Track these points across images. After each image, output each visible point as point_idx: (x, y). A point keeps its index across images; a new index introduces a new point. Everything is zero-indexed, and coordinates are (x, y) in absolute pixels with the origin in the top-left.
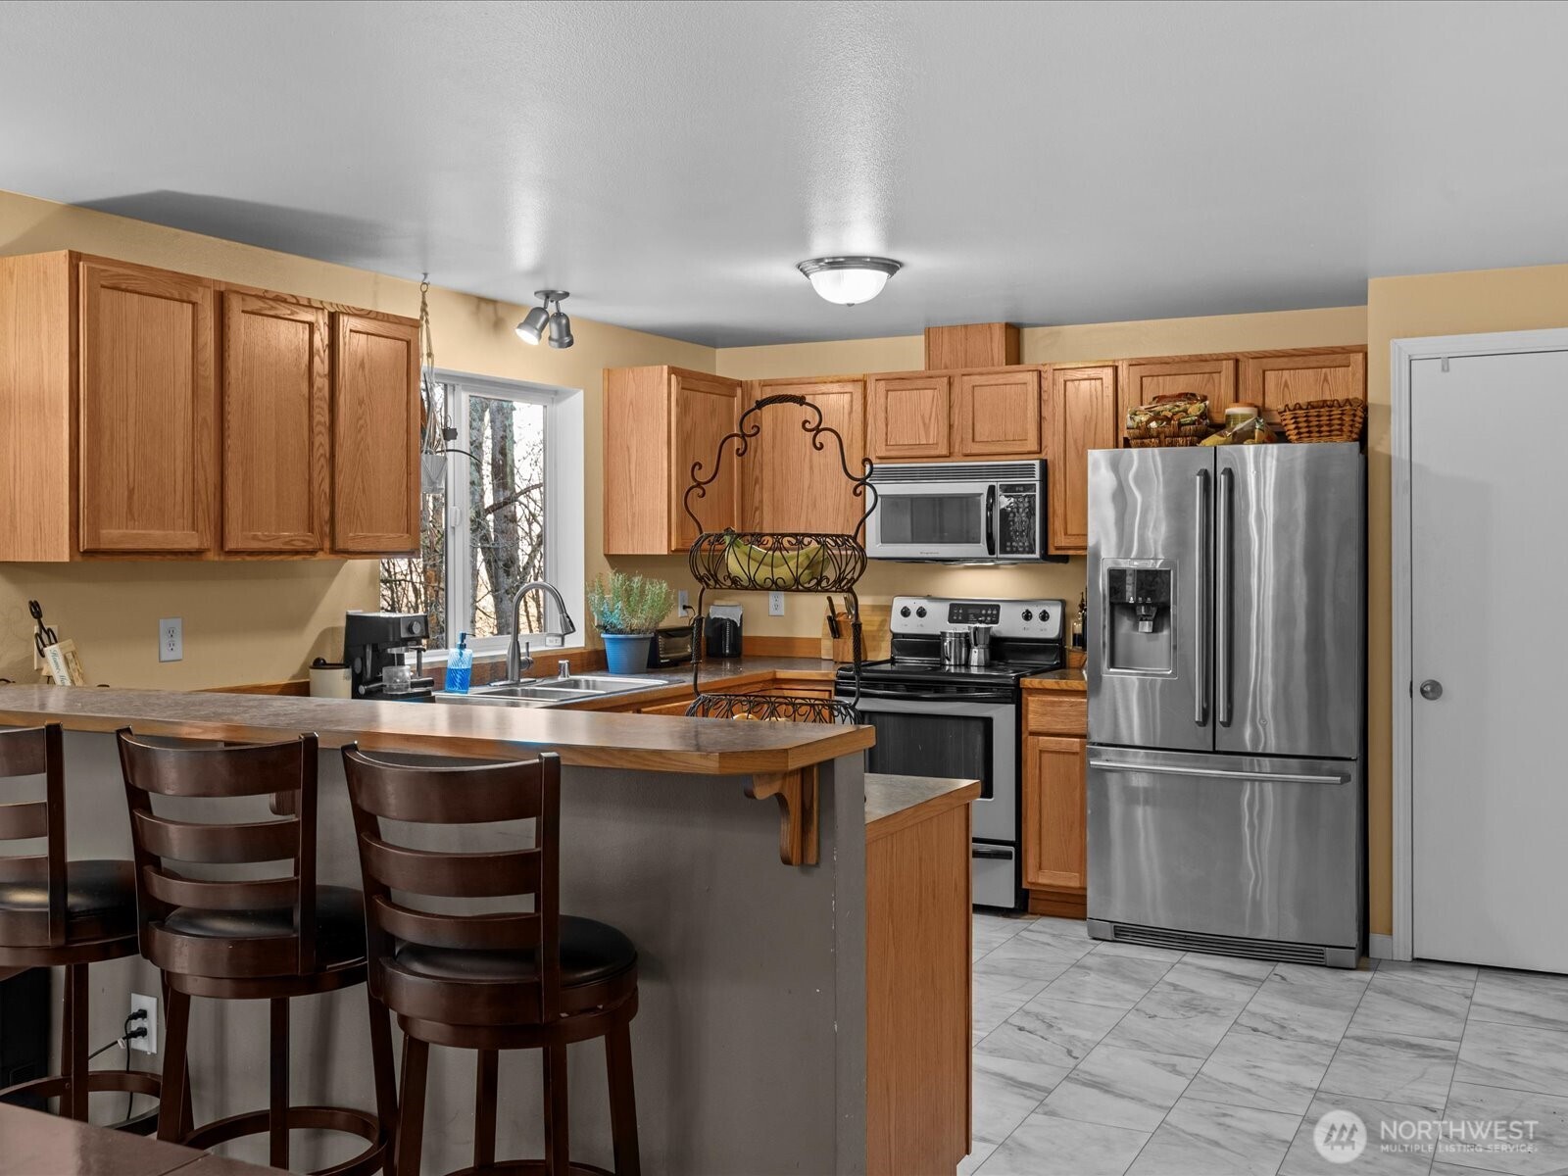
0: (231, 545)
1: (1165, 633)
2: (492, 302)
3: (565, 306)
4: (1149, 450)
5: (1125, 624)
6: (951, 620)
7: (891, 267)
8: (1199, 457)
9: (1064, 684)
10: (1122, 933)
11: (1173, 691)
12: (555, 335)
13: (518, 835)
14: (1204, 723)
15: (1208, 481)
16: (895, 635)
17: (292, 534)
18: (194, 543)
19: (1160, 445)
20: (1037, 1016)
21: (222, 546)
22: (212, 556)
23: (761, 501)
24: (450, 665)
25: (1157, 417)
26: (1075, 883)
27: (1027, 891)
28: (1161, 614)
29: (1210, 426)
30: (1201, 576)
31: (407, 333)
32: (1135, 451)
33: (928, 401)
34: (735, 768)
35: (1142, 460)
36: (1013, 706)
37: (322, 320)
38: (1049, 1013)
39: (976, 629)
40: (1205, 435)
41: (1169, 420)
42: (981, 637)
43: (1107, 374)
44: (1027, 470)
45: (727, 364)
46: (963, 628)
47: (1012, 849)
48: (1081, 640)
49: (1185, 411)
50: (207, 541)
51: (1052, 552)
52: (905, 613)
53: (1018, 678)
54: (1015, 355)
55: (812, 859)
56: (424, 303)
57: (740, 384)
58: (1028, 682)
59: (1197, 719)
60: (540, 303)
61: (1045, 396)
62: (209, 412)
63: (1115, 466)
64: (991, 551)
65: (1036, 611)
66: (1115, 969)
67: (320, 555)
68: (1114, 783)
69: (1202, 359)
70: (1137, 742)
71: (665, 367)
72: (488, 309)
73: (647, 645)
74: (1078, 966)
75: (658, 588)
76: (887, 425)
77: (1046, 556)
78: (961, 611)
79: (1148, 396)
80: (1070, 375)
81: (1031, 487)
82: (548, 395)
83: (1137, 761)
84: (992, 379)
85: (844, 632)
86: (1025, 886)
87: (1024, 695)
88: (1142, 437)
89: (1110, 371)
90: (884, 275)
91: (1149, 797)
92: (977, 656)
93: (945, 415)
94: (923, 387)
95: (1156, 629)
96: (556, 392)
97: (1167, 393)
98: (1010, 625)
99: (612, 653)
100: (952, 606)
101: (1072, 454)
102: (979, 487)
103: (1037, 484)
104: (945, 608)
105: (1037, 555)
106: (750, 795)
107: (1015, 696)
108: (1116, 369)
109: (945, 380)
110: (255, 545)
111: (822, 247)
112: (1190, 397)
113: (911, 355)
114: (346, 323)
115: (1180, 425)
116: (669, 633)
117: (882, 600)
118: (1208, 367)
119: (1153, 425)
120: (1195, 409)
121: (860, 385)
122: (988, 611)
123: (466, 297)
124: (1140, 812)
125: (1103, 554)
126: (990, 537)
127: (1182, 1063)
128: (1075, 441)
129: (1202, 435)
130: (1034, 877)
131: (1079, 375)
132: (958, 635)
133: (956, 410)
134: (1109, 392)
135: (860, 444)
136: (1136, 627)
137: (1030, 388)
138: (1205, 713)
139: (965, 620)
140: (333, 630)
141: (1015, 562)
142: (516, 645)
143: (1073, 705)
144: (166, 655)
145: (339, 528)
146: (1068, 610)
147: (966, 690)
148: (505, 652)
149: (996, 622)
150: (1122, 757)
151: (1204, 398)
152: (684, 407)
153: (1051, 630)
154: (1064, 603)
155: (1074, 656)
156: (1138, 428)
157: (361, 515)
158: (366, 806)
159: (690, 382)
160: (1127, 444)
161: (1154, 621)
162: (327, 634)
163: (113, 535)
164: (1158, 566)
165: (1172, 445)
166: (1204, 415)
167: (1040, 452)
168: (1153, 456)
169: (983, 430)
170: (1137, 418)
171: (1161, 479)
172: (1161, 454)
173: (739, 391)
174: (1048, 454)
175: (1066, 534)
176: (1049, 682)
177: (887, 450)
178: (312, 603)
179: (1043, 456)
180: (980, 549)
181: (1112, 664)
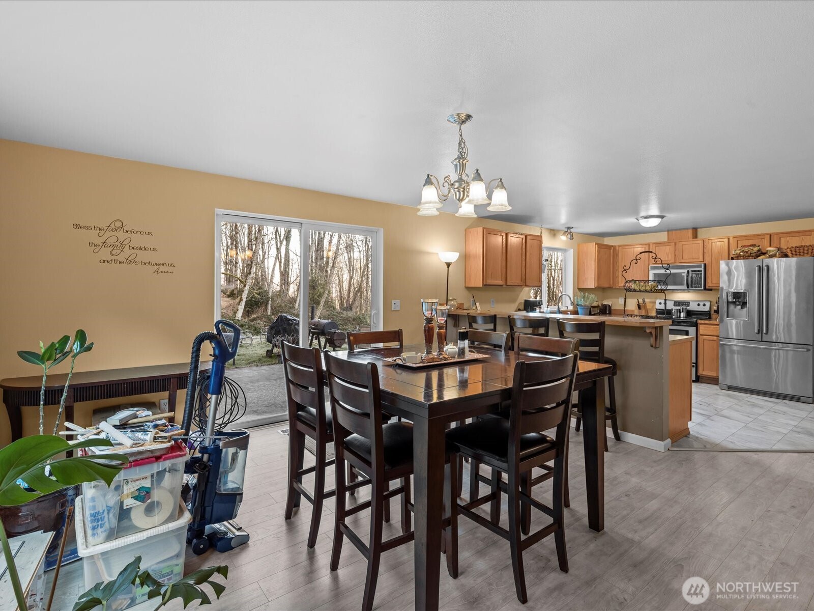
0: (508, 284)
1: (745, 309)
2: (553, 230)
3: (572, 230)
4: (740, 260)
5: (732, 307)
6: (674, 305)
7: (662, 217)
8: (758, 262)
9: (711, 322)
10: (730, 388)
11: (748, 325)
12: (569, 237)
13: (595, 336)
14: (758, 333)
15: (760, 269)
16: (657, 309)
17: (518, 282)
18: (502, 284)
19: (744, 259)
20: (705, 402)
21: (506, 284)
22: (504, 286)
23: (618, 275)
25: (743, 251)
26: (715, 375)
27: (699, 376)
28: (744, 304)
29: (761, 253)
30: (758, 294)
31: (539, 239)
32: (734, 261)
33: (668, 249)
34: (642, 325)
35: (737, 264)
36: (695, 328)
37: (524, 237)
38: (708, 402)
39: (683, 308)
40: (759, 256)
41: (747, 252)
42: (684, 310)
43: (726, 240)
44: (700, 266)
45: (608, 241)
46: (678, 308)
47: (695, 365)
48: (717, 312)
49: (752, 250)
50: (504, 283)
51: (707, 288)
52: (660, 303)
53: (697, 320)
54: (695, 236)
55: (657, 346)
56: (541, 232)
57: (613, 246)
58: (699, 321)
59: (756, 332)
60: (567, 230)
61: (705, 247)
62: (504, 257)
63: (727, 265)
64: (688, 287)
65: (701, 304)
66: (729, 396)
67: (523, 287)
68: (727, 349)
69: (758, 235)
70: (734, 338)
71: (594, 243)
72: (553, 232)
73: (589, 310)
74: (717, 394)
75: (592, 296)
77: (705, 289)
78: (677, 303)
79: (740, 246)
80: (713, 241)
81: (701, 271)
82: (564, 250)
83: (735, 342)
84: (689, 243)
85: (642, 308)
86: (698, 375)
87: (698, 324)
88: (738, 257)
89: (727, 240)
90: (660, 219)
91: (739, 352)
92: (682, 315)
93: (674, 252)
94: (667, 245)
95: (742, 308)
96: (566, 250)
97: (746, 245)
98: (693, 307)
99: (580, 311)
100: (675, 302)
101: (714, 262)
102: (685, 271)
103: (703, 270)
104: (673, 302)
105: (702, 289)
106: (645, 331)
107: (696, 325)
108: (729, 239)
109: (674, 243)
110: (512, 284)
111: (643, 214)
112: (754, 246)
113: (663, 237)
114: (528, 237)
115: (751, 253)
116: (594, 307)
117: (653, 300)
118: (760, 237)
119: (742, 253)
120: (756, 249)
121: (648, 246)
122: (687, 303)
123: (548, 229)
124: (736, 356)
125: (724, 288)
126: (687, 284)
127: (752, 416)
128: (715, 259)
129: (758, 256)
130: (700, 372)
131: (716, 241)
132: (676, 309)
133: (677, 251)
134: (727, 245)
135: (648, 260)
136: (736, 307)
137: (700, 245)
138: (759, 331)
139: (679, 306)
140: (522, 303)
141: (694, 291)
142: (559, 308)
143: (714, 328)
145: (527, 281)
146: (712, 304)
147: (680, 323)
149: (689, 306)
150: (729, 341)
151: (759, 246)
152: (599, 252)
153: (707, 308)
154: (710, 302)
155: (714, 315)
156: (736, 254)
157: (530, 278)
158: (562, 329)
159: (601, 246)
160: (732, 259)
161: (742, 306)
162: (520, 303)
163: (490, 282)
164: (742, 291)
165: (748, 259)
166: (759, 251)
167: (704, 261)
168: (741, 263)
169: (685, 256)
170: (736, 252)
171: (744, 268)
172: (744, 261)
173: (612, 248)
174: (706, 262)
175: (712, 283)
176: (707, 322)
178: (518, 296)
179: (704, 262)
180: (685, 287)
181: (728, 317)
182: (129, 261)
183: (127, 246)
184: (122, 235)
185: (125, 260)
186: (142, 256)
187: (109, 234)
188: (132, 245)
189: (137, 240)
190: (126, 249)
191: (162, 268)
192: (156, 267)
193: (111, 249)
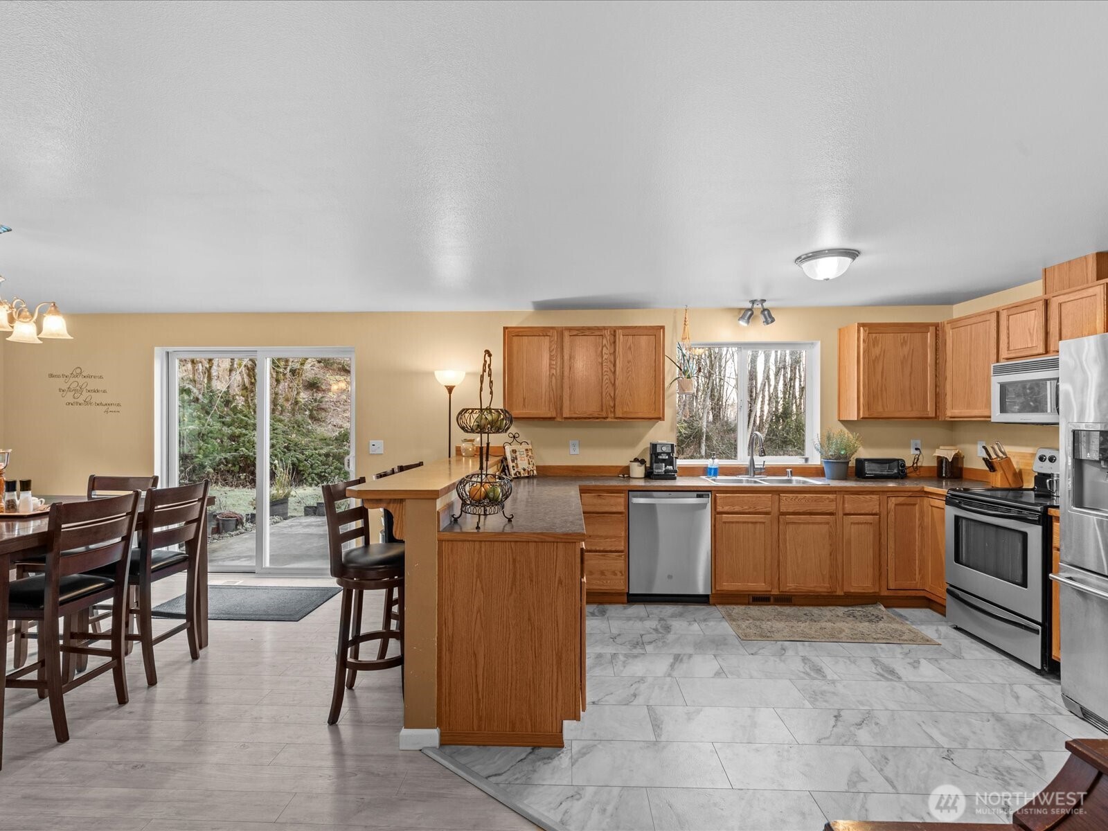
0: (565, 416)
10: (1087, 715)
17: (592, 412)
18: (549, 415)
23: (948, 390)
24: (709, 466)
31: (654, 332)
32: (1086, 339)
33: (1032, 318)
36: (1041, 527)
50: (557, 414)
52: (1042, 459)
58: (1053, 512)
60: (749, 305)
70: (1093, 568)
71: (856, 324)
76: (1009, 338)
82: (806, 345)
84: (1073, 296)
85: (997, 468)
87: (1053, 520)
93: (1042, 326)
94: (1028, 309)
107: (1041, 520)
109: (1042, 302)
110: (577, 416)
121: (994, 315)
133: (1051, 321)
137: (1099, 298)
142: (752, 460)
144: (572, 452)
145: (619, 409)
148: (748, 463)
157: (629, 404)
162: (645, 450)
163: (520, 412)
169: (1067, 333)
177: (1008, 354)
181: (1079, 504)
182: (86, 403)
183: (85, 389)
184: (81, 380)
185: (83, 402)
186: (97, 398)
187: (72, 380)
188: (88, 388)
189: (92, 384)
190: (84, 393)
191: (112, 408)
192: (107, 407)
193: (73, 392)
